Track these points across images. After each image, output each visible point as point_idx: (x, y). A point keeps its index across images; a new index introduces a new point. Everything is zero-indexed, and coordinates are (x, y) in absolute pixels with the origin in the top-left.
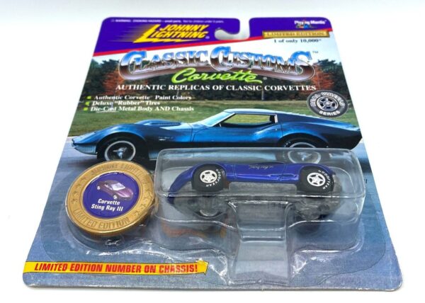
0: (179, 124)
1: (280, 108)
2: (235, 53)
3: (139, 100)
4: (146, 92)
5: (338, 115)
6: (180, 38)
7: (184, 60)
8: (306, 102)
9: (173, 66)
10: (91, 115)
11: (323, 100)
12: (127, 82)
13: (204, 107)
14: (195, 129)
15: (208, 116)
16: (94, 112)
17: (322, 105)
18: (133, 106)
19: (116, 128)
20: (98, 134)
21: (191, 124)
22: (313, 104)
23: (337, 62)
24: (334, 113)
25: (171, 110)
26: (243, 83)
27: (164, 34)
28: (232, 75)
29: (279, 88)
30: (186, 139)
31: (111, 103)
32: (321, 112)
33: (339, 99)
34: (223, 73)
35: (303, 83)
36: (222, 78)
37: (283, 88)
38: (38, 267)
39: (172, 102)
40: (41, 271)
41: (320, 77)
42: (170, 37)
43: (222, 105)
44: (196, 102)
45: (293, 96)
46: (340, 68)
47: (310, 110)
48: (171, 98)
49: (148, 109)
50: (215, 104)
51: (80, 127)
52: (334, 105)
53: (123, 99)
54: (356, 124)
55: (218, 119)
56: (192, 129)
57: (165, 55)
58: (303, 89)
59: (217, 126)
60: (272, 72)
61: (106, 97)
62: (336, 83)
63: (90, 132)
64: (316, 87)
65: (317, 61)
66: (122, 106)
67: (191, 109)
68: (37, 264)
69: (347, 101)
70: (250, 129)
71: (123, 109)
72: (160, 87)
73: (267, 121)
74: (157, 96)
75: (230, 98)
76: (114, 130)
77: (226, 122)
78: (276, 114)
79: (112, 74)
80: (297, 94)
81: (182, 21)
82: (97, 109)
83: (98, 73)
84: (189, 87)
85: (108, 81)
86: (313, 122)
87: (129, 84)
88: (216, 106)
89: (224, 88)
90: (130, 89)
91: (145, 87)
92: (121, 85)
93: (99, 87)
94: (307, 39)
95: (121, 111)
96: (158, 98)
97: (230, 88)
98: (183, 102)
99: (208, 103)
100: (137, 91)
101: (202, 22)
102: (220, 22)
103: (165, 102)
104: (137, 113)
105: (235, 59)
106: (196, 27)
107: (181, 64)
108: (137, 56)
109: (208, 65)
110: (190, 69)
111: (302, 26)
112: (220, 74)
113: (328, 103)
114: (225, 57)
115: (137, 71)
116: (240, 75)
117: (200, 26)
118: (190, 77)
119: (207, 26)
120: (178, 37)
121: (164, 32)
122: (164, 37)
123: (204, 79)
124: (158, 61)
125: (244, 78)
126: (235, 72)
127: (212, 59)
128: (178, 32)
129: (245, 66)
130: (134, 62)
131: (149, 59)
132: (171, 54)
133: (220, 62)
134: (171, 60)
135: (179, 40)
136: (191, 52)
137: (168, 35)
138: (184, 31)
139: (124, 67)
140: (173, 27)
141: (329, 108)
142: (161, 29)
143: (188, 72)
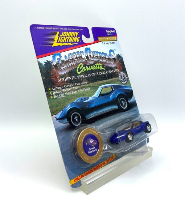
0: (88, 98)
1: (112, 82)
2: (93, 52)
3: (70, 87)
4: (71, 82)
6: (70, 42)
7: (77, 58)
8: (118, 78)
9: (74, 63)
10: (56, 100)
12: (62, 76)
13: (93, 86)
15: (96, 92)
16: (56, 98)
18: (69, 91)
19: (69, 106)
20: (64, 111)
21: (92, 97)
22: (120, 79)
23: (121, 55)
24: (126, 82)
25: (83, 91)
26: (99, 71)
27: (63, 39)
28: (95, 66)
29: (110, 72)
30: (93, 106)
31: (61, 92)
32: (122, 82)
33: (125, 75)
34: (92, 65)
35: (115, 68)
38: (75, 181)
39: (82, 86)
40: (77, 182)
41: (119, 64)
42: (66, 42)
43: (97, 84)
44: (90, 84)
46: (122, 58)
47: (120, 82)
48: (81, 84)
49: (75, 92)
50: (95, 84)
51: (55, 109)
53: (64, 88)
54: (131, 87)
55: (99, 93)
56: (93, 100)
57: (69, 55)
58: (116, 71)
59: (99, 96)
60: (106, 63)
61: (57, 88)
62: (123, 67)
63: (60, 111)
64: (119, 70)
65: (116, 55)
66: (66, 92)
67: (89, 89)
68: (74, 180)
70: (108, 95)
71: (67, 94)
72: (74, 78)
73: (111, 90)
74: (76, 84)
75: (99, 80)
76: (69, 108)
77: (101, 93)
78: (113, 86)
79: (52, 71)
80: (115, 74)
81: (67, 29)
82: (57, 96)
83: (46, 71)
84: (84, 76)
85: (53, 77)
86: (121, 87)
87: (63, 78)
88: (96, 85)
89: (95, 75)
90: (64, 81)
91: (69, 78)
92: (59, 78)
93: (50, 82)
94: (111, 42)
95: (67, 96)
96: (76, 85)
97: (97, 74)
98: (85, 85)
99: (93, 84)
100: (67, 82)
101: (75, 29)
102: (82, 30)
103: (80, 87)
104: (72, 95)
105: (93, 56)
106: (74, 34)
107: (77, 61)
108: (58, 57)
109: (86, 61)
110: (81, 64)
111: (109, 33)
112: (91, 66)
113: (123, 78)
114: (90, 55)
115: (62, 68)
116: (98, 66)
117: (75, 33)
118: (83, 70)
119: (78, 33)
120: (69, 41)
121: (63, 38)
122: (64, 41)
123: (88, 70)
124: (67, 60)
125: (99, 67)
126: (96, 64)
127: (86, 56)
128: (68, 38)
129: (97, 60)
130: (58, 62)
131: (63, 58)
132: (71, 54)
133: (89, 58)
134: (72, 59)
135: (70, 44)
136: (78, 52)
137: (65, 40)
138: (70, 37)
139: (55, 66)
140: (65, 33)
141: (124, 80)
142: (61, 36)
143: (81, 66)
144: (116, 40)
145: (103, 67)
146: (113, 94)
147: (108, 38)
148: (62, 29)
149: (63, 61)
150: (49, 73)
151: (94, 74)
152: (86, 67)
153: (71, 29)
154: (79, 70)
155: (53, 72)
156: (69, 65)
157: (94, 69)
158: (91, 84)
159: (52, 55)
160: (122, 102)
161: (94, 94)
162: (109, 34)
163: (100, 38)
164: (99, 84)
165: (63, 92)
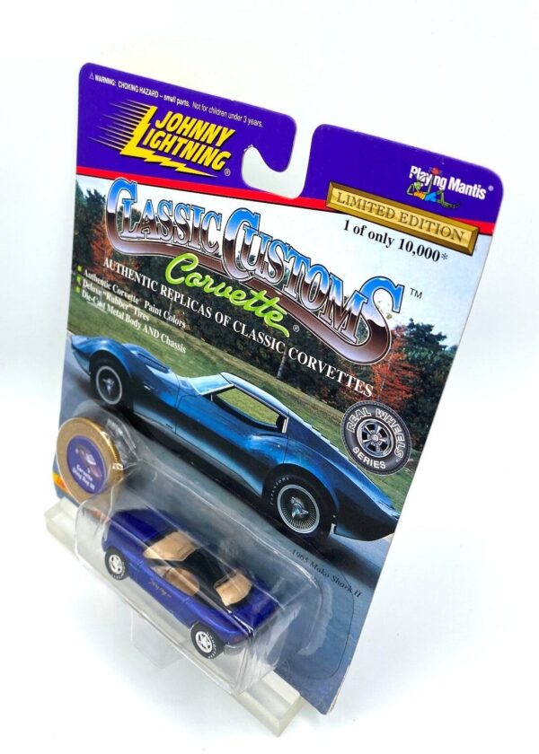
0: (166, 371)
2: (266, 238)
3: (126, 299)
4: (136, 288)
5: (381, 471)
6: (183, 160)
7: (185, 227)
8: (343, 415)
9: (169, 239)
10: (83, 304)
11: (372, 427)
12: (118, 257)
13: (199, 353)
14: (183, 390)
15: (201, 375)
16: (85, 300)
17: (364, 436)
18: (121, 310)
19: (104, 342)
20: (90, 344)
21: (180, 378)
22: (351, 427)
23: (447, 343)
24: (375, 464)
25: (160, 339)
26: (256, 323)
27: (161, 139)
28: (249, 297)
29: (311, 362)
30: (171, 401)
32: (356, 450)
33: (401, 439)
34: (235, 285)
35: (355, 368)
36: (232, 299)
37: (317, 365)
39: (163, 323)
41: (393, 370)
42: (168, 155)
43: (221, 359)
44: (192, 338)
45: (327, 391)
46: (446, 361)
47: (341, 436)
48: (162, 314)
49: (135, 323)
50: (212, 352)
51: (75, 321)
52: (384, 446)
53: (111, 291)
54: (397, 506)
55: (211, 386)
56: (179, 388)
57: (162, 203)
58: (349, 384)
59: (208, 396)
60: (313, 316)
61: (93, 277)
62: (416, 398)
64: (374, 391)
65: (407, 323)
66: (111, 304)
67: (182, 349)
69: (412, 451)
70: (246, 426)
71: (111, 310)
72: (151, 285)
73: (273, 423)
74: (147, 304)
75: (235, 351)
76: (103, 345)
77: (219, 395)
78: (288, 415)
79: (98, 227)
80: (334, 392)
81: (191, 104)
82: (88, 297)
83: (84, 218)
84: (185, 300)
85: (95, 242)
86: (335, 461)
87: (117, 261)
88: (213, 358)
89: (230, 325)
90: (118, 272)
91: (134, 276)
92: (109, 258)
93: (87, 252)
94: (417, 242)
95: (109, 314)
96: (148, 307)
97: (239, 327)
98: (175, 330)
99: (203, 347)
100: (126, 280)
101: (223, 114)
102: (257, 123)
103: (155, 320)
104: (125, 326)
105: (261, 256)
106: (212, 131)
107: (180, 239)
108: (125, 194)
109: (217, 255)
110: (190, 255)
111: (424, 189)
112: (230, 288)
113: (376, 438)
114: (248, 243)
115: (126, 234)
116: (260, 303)
117: (220, 128)
118: (190, 277)
119: (232, 131)
120: (182, 156)
121: (162, 134)
122: (161, 149)
123: (208, 289)
124: (151, 218)
125: (265, 312)
126: (253, 292)
127: (225, 241)
128: (182, 141)
129: (273, 281)
130: (122, 208)
131: (140, 206)
132: (169, 204)
133: (237, 254)
134: (168, 223)
135: (181, 167)
136: (198, 210)
137: (168, 144)
138: (192, 139)
139: (111, 217)
140: (176, 120)
141: (373, 448)
142: (159, 124)
143: (188, 264)
144: (467, 252)
145: (287, 322)
146: (270, 439)
147: (397, 212)
148: (172, 99)
149: (136, 215)
150: (90, 226)
151: (225, 320)
152: (208, 277)
153: (205, 109)
154: (177, 273)
155: (98, 230)
156: (149, 236)
157: (237, 303)
158: (198, 343)
159: (113, 181)
160: (296, 502)
161: (191, 376)
162: (422, 196)
163: (345, 195)
164: (227, 363)
165: (104, 299)
